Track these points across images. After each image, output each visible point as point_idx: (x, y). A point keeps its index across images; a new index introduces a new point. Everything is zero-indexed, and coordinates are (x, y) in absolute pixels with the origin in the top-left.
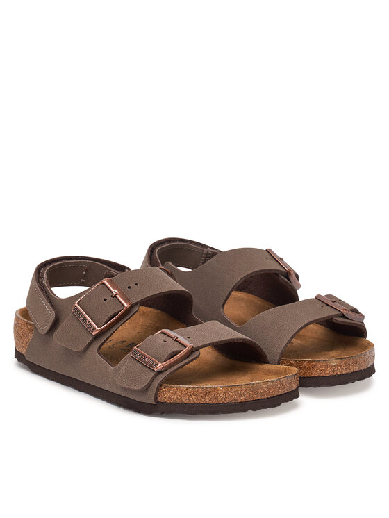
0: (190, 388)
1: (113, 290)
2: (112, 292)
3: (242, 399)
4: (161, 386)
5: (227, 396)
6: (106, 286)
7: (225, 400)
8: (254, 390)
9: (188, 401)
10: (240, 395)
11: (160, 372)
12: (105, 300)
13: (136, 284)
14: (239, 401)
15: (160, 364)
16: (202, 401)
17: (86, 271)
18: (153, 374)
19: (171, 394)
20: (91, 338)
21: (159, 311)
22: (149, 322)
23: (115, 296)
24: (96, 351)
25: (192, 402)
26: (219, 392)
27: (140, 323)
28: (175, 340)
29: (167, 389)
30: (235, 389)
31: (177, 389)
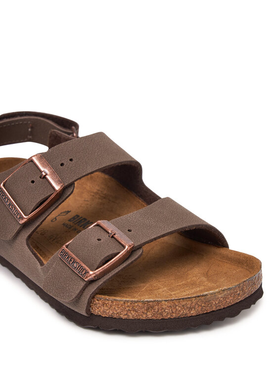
0: (128, 301)
1: (42, 169)
2: (41, 172)
3: (193, 312)
4: (93, 298)
5: (174, 311)
6: (35, 164)
7: (171, 316)
8: (208, 302)
9: (126, 317)
10: (191, 309)
11: (91, 282)
12: (33, 182)
13: (71, 160)
14: (189, 315)
15: (91, 273)
16: (144, 317)
17: (32, 128)
18: (83, 284)
19: (105, 307)
20: (18, 227)
21: (107, 176)
22: (97, 188)
23: (45, 177)
24: (25, 241)
25: (131, 317)
26: (164, 307)
27: (88, 188)
28: (113, 237)
29: (100, 302)
30: (184, 303)
31: (112, 302)
